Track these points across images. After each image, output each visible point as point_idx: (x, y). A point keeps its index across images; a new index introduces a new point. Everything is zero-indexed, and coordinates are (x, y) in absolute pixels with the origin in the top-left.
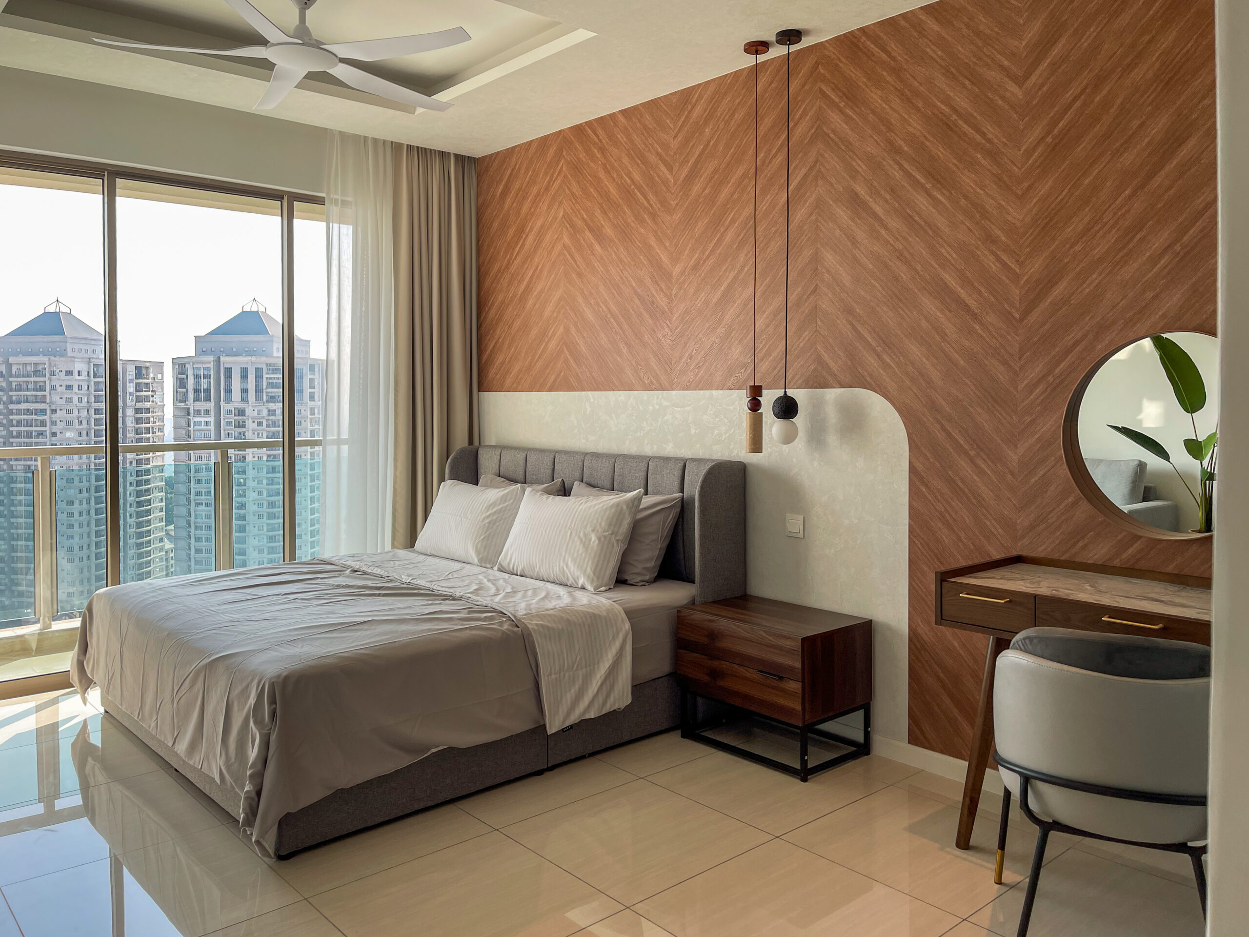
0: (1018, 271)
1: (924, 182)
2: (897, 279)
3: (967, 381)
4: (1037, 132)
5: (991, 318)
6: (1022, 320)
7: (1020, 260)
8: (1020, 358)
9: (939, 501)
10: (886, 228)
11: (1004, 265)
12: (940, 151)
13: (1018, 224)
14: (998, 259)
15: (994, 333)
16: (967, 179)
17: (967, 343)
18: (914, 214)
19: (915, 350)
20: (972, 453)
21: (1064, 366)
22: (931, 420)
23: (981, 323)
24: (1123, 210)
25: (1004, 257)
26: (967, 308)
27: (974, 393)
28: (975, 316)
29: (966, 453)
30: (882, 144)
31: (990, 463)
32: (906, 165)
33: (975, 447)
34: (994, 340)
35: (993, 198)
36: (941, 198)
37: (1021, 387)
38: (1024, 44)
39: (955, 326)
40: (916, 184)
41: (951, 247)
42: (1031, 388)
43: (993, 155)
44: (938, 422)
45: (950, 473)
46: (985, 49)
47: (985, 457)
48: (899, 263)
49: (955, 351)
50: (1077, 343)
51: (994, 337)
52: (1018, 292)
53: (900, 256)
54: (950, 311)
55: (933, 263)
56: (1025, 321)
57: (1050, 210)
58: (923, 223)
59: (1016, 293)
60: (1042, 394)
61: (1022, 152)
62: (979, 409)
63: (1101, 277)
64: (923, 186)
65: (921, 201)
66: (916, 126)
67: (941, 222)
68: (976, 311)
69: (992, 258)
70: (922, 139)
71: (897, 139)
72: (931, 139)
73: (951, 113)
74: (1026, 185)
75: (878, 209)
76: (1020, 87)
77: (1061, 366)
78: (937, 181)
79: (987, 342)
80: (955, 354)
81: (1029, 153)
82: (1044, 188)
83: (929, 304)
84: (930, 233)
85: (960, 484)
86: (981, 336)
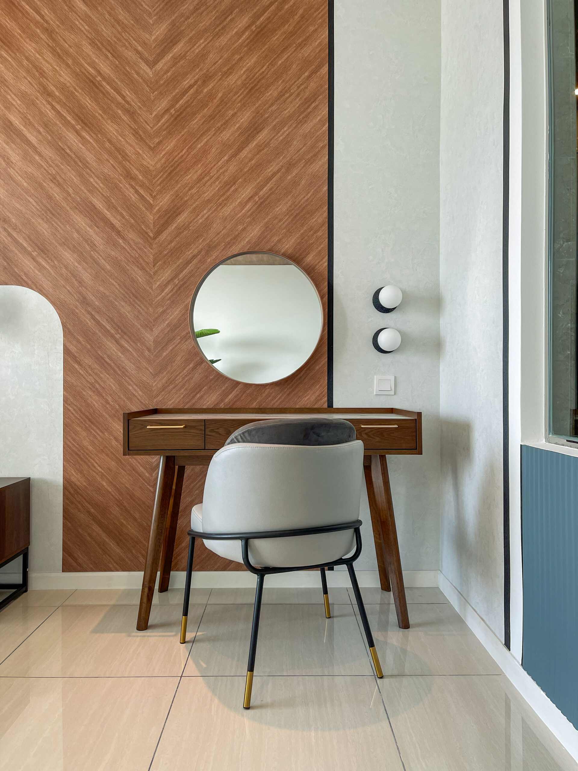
0: (152, 202)
1: (74, 123)
2: (50, 197)
3: (113, 282)
4: (164, 104)
5: (132, 235)
6: (155, 238)
7: (153, 195)
8: (154, 266)
9: (90, 375)
10: (40, 155)
11: (142, 197)
12: (88, 102)
13: (151, 168)
14: (137, 192)
15: (134, 247)
16: (111, 128)
17: (113, 253)
18: (66, 147)
19: (68, 256)
20: (118, 336)
21: (186, 273)
22: (83, 311)
23: (123, 238)
24: (223, 170)
25: (142, 191)
26: (113, 227)
27: (119, 291)
28: (118, 233)
29: (113, 337)
30: (36, 86)
31: (132, 343)
32: (58, 107)
33: (120, 331)
34: (134, 252)
35: (131, 146)
36: (89, 139)
37: (155, 286)
38: (153, 38)
39: (102, 239)
40: (66, 123)
41: (98, 178)
42: (162, 288)
43: (132, 114)
44: (89, 313)
45: (99, 352)
46: (123, 34)
47: (128, 339)
48: (52, 185)
49: (103, 258)
50: (194, 257)
51: (134, 249)
52: (152, 218)
53: (53, 179)
54: (98, 227)
55: (83, 188)
56: (158, 239)
57: (174, 161)
58: (73, 156)
59: (150, 218)
60: (170, 292)
61: (153, 116)
62: (123, 303)
63: (209, 213)
64: (73, 127)
65: (71, 137)
66: (66, 77)
67: (90, 158)
68: (120, 229)
69: (132, 190)
70: (72, 89)
71: (49, 84)
72: (80, 91)
73: (96, 74)
74: (157, 140)
75: (32, 139)
76: (151, 69)
77: (184, 272)
78: (86, 124)
79: (128, 253)
80: (103, 261)
81: (158, 118)
82: (170, 145)
83: (80, 220)
84: (80, 164)
85: (107, 360)
86: (124, 248)
